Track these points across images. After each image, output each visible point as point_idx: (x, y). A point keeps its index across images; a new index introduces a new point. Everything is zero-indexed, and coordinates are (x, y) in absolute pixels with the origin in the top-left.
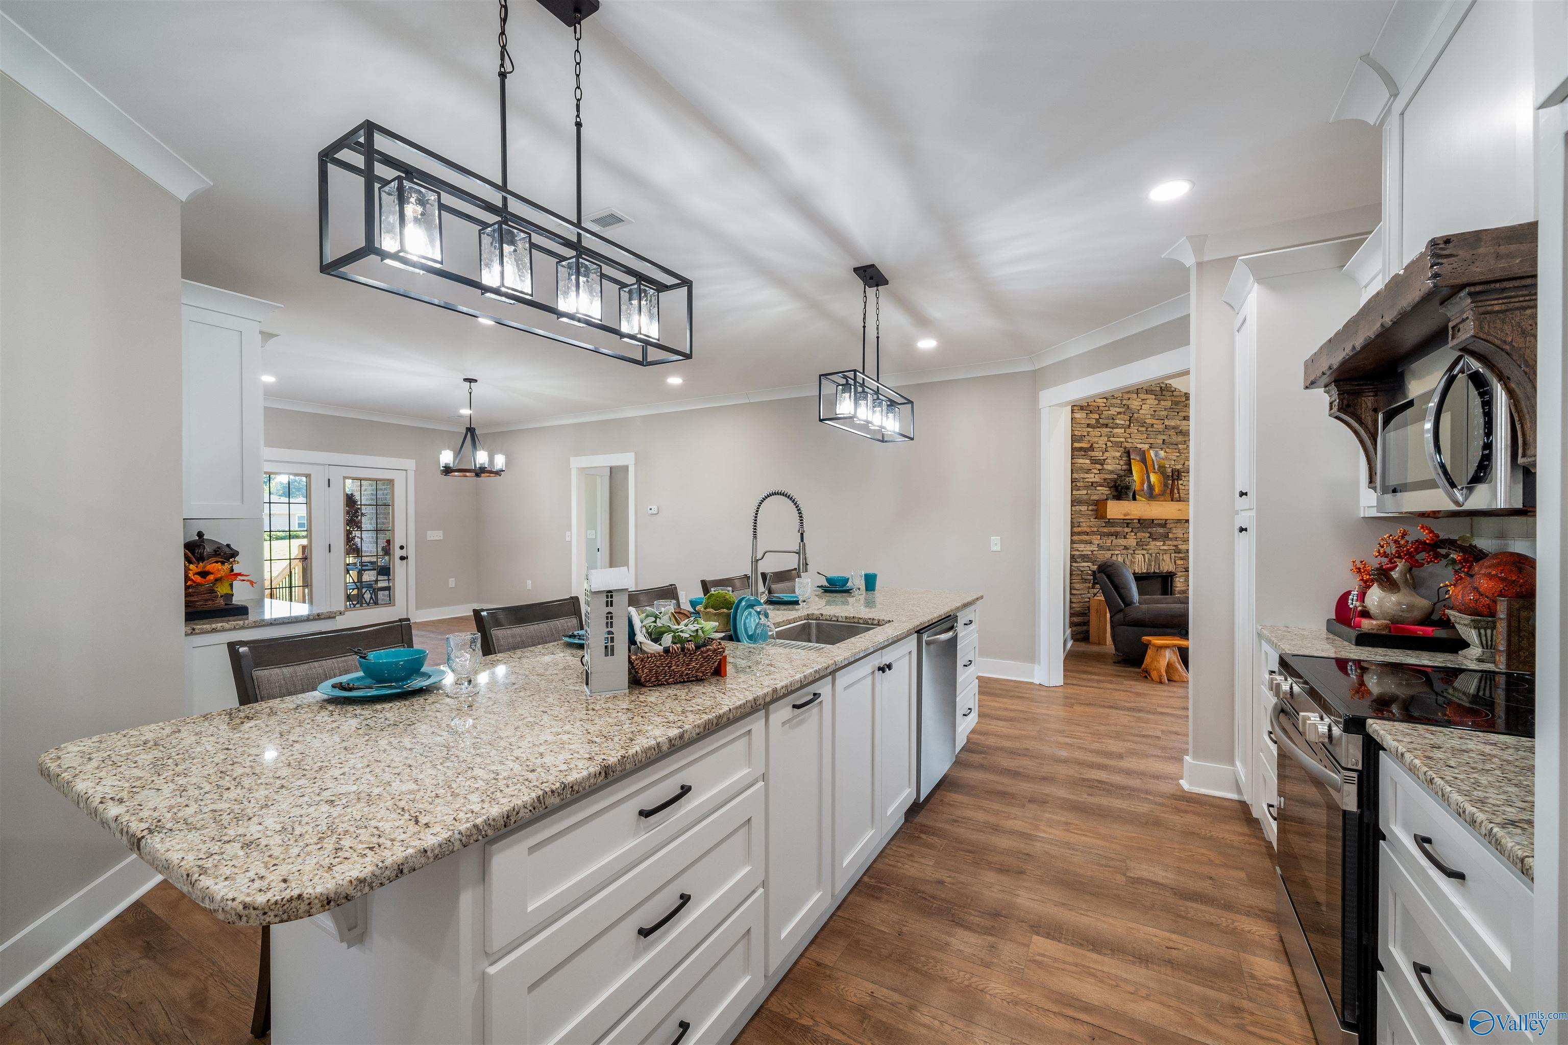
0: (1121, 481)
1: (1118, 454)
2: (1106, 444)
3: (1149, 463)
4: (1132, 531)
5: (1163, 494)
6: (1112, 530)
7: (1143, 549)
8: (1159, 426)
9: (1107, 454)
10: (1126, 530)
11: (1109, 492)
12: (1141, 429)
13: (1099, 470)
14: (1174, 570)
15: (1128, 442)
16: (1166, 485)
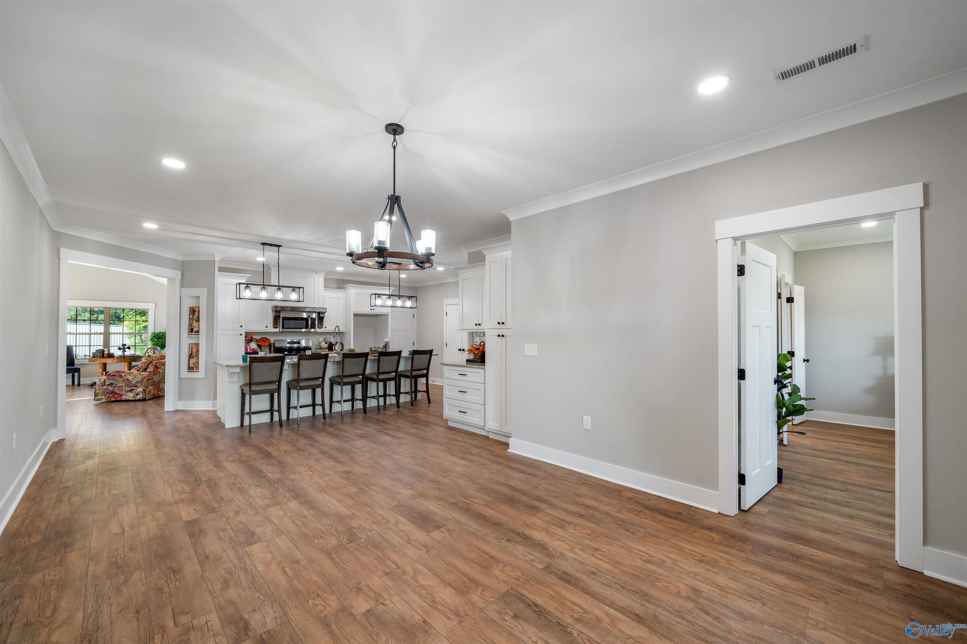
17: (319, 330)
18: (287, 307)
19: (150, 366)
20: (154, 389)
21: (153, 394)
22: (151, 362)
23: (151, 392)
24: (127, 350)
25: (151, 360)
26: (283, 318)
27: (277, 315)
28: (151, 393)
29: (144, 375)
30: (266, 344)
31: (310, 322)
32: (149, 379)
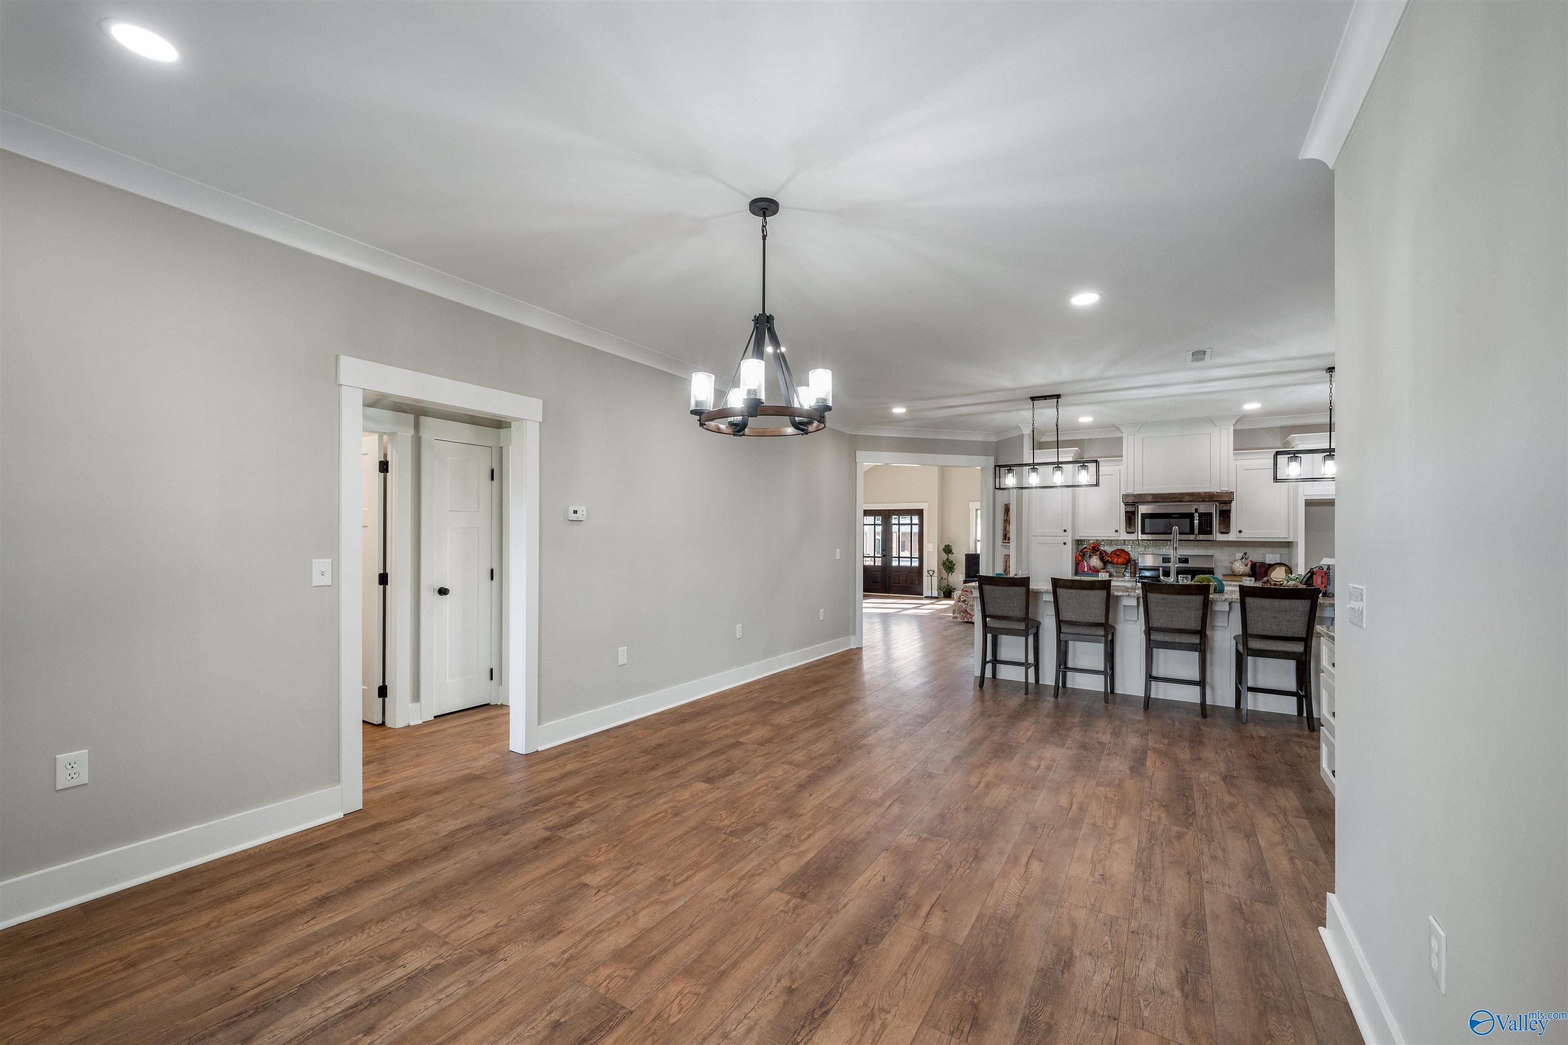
17: (1220, 537)
18: (1146, 495)
26: (1142, 514)
27: (1128, 509)
30: (1120, 561)
31: (1196, 522)
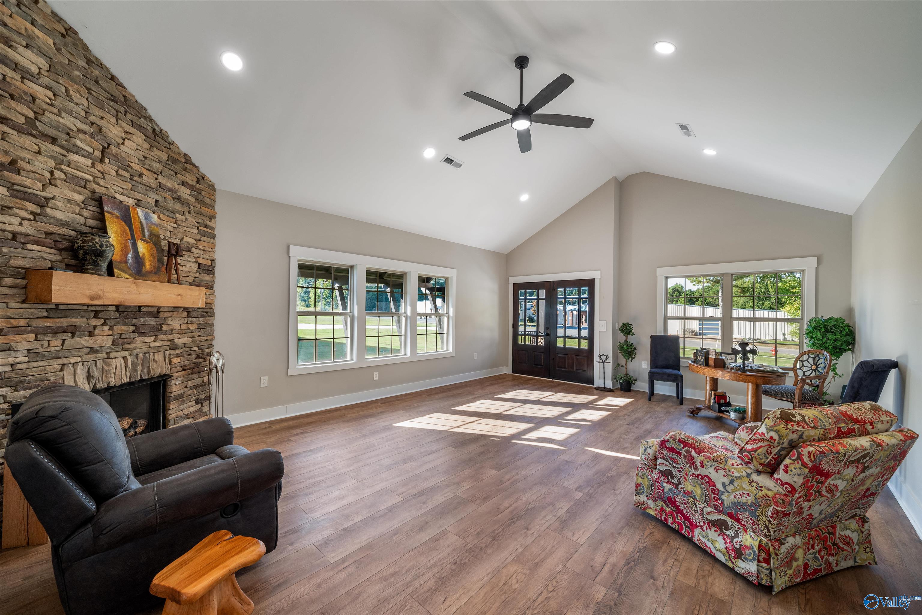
0: (84, 241)
1: (79, 198)
2: (52, 173)
3: (136, 226)
4: (105, 324)
5: (156, 272)
6: (65, 322)
7: (123, 350)
8: (149, 179)
9: (51, 191)
10: (94, 322)
11: (59, 258)
12: (121, 172)
13: (34, 214)
14: (168, 372)
15: (98, 184)
16: (160, 261)
19: (787, 461)
20: (809, 546)
21: (806, 566)
22: (793, 445)
23: (793, 558)
24: (750, 355)
25: (794, 437)
28: (795, 564)
29: (765, 491)
32: (786, 515)
